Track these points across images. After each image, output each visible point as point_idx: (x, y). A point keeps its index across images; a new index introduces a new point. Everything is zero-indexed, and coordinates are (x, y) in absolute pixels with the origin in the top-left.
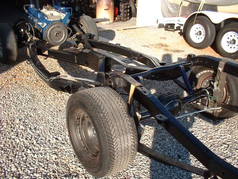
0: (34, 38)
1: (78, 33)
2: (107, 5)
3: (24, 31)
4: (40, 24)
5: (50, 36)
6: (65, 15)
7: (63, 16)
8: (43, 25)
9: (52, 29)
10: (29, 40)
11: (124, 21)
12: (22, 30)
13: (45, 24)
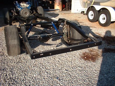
0: (16, 14)
1: (34, 13)
2: (59, 3)
3: (13, 11)
4: (18, 9)
5: (22, 13)
6: (29, 6)
7: (28, 6)
8: (19, 9)
9: (23, 11)
10: (13, 15)
11: (67, 11)
12: (12, 11)
13: (20, 9)
